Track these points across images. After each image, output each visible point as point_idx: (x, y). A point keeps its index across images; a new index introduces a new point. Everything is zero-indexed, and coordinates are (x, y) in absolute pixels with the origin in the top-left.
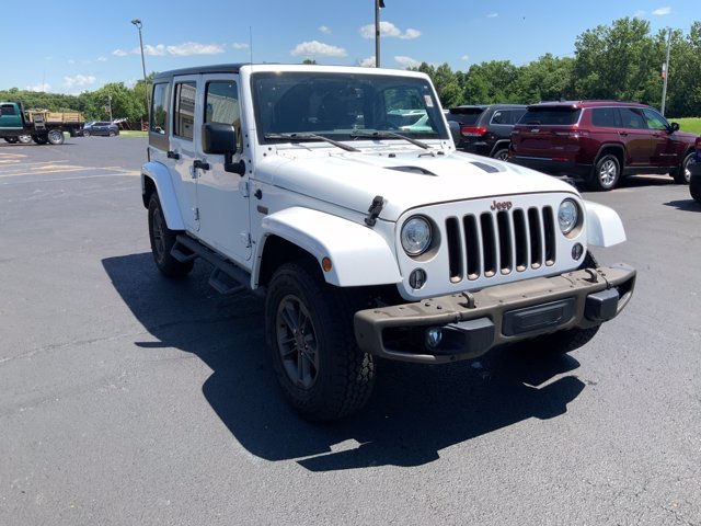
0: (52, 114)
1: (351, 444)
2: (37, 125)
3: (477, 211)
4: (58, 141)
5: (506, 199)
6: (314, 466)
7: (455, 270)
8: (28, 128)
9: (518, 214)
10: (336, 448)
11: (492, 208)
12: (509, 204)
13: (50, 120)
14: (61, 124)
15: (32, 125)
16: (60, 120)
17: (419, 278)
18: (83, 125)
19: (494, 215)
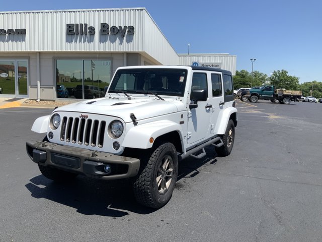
0: (287, 91)
2: (279, 95)
3: (74, 116)
4: (287, 103)
5: (86, 114)
7: (62, 136)
8: (276, 96)
9: (90, 121)
11: (80, 117)
12: (87, 117)
13: (285, 93)
14: (291, 96)
15: (277, 95)
16: (290, 94)
17: (51, 135)
18: (301, 96)
19: (80, 119)
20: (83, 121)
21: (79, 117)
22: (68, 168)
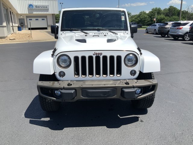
1: (48, 119)
3: (87, 55)
5: (100, 52)
6: (31, 122)
10: (43, 119)
11: (94, 55)
12: (101, 54)
17: (62, 74)
19: (94, 57)
20: (98, 58)
21: (92, 55)
22: (103, 98)
